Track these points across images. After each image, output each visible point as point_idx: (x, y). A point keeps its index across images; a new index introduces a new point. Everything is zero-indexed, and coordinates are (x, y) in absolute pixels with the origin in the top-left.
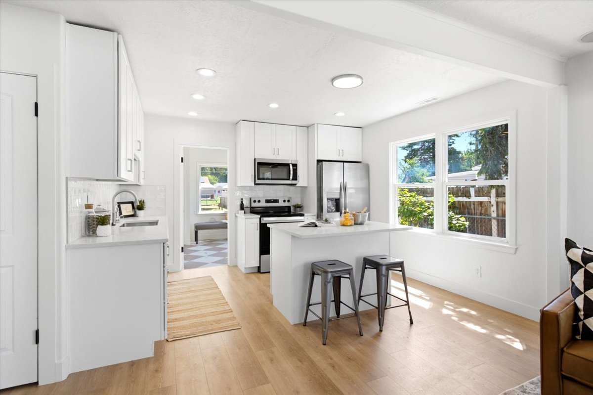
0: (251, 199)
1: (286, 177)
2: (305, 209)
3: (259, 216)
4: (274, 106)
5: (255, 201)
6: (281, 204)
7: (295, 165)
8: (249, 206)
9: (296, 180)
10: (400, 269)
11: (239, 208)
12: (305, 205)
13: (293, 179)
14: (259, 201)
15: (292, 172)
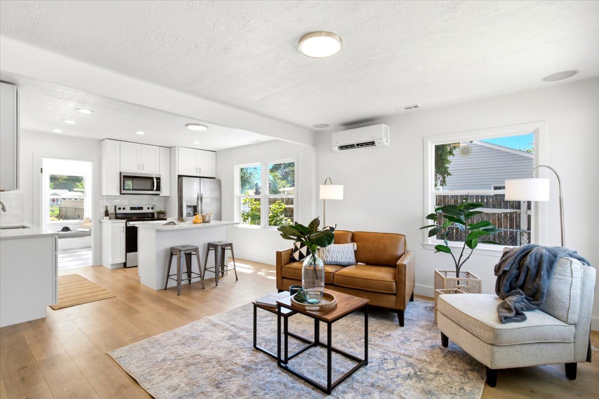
0: (115, 207)
1: (150, 188)
2: (168, 214)
3: (125, 221)
4: (140, 133)
5: (120, 209)
6: (145, 211)
7: (158, 179)
8: (114, 213)
9: (160, 190)
10: (230, 248)
11: (103, 214)
12: (167, 211)
13: (156, 190)
14: (124, 209)
15: (155, 184)
